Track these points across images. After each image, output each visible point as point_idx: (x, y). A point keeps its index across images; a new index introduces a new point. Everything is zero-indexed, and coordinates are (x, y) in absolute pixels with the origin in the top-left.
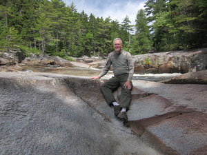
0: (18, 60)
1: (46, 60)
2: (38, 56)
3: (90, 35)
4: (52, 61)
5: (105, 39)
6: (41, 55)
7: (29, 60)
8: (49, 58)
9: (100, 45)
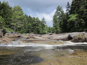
0: (3, 34)
1: (16, 35)
2: (12, 32)
3: (30, 24)
4: (19, 35)
5: (36, 26)
6: (14, 32)
7: (8, 35)
8: (18, 34)
9: (34, 29)
